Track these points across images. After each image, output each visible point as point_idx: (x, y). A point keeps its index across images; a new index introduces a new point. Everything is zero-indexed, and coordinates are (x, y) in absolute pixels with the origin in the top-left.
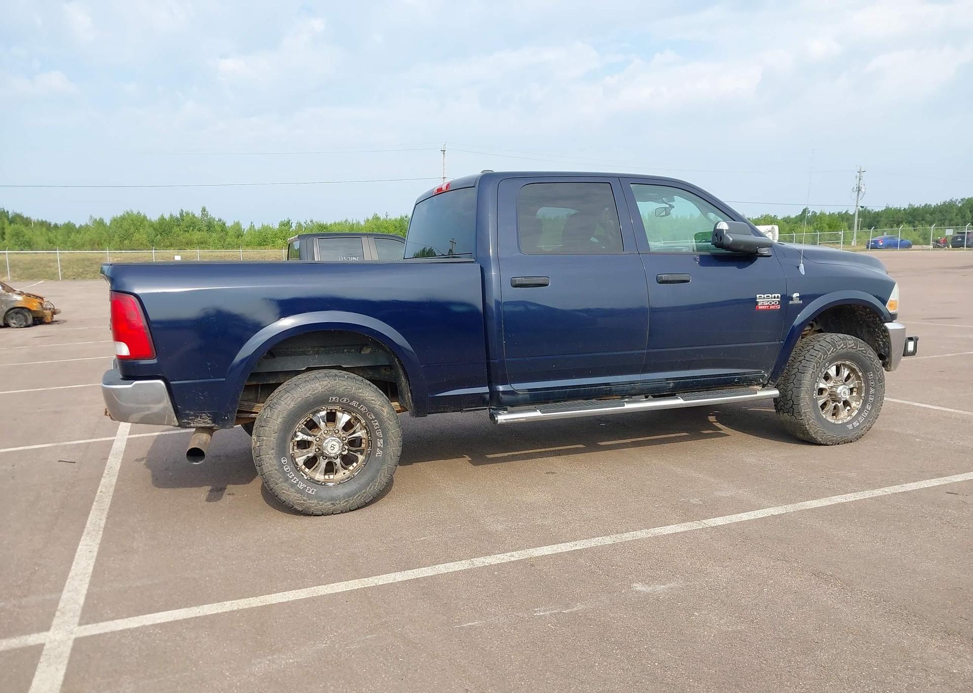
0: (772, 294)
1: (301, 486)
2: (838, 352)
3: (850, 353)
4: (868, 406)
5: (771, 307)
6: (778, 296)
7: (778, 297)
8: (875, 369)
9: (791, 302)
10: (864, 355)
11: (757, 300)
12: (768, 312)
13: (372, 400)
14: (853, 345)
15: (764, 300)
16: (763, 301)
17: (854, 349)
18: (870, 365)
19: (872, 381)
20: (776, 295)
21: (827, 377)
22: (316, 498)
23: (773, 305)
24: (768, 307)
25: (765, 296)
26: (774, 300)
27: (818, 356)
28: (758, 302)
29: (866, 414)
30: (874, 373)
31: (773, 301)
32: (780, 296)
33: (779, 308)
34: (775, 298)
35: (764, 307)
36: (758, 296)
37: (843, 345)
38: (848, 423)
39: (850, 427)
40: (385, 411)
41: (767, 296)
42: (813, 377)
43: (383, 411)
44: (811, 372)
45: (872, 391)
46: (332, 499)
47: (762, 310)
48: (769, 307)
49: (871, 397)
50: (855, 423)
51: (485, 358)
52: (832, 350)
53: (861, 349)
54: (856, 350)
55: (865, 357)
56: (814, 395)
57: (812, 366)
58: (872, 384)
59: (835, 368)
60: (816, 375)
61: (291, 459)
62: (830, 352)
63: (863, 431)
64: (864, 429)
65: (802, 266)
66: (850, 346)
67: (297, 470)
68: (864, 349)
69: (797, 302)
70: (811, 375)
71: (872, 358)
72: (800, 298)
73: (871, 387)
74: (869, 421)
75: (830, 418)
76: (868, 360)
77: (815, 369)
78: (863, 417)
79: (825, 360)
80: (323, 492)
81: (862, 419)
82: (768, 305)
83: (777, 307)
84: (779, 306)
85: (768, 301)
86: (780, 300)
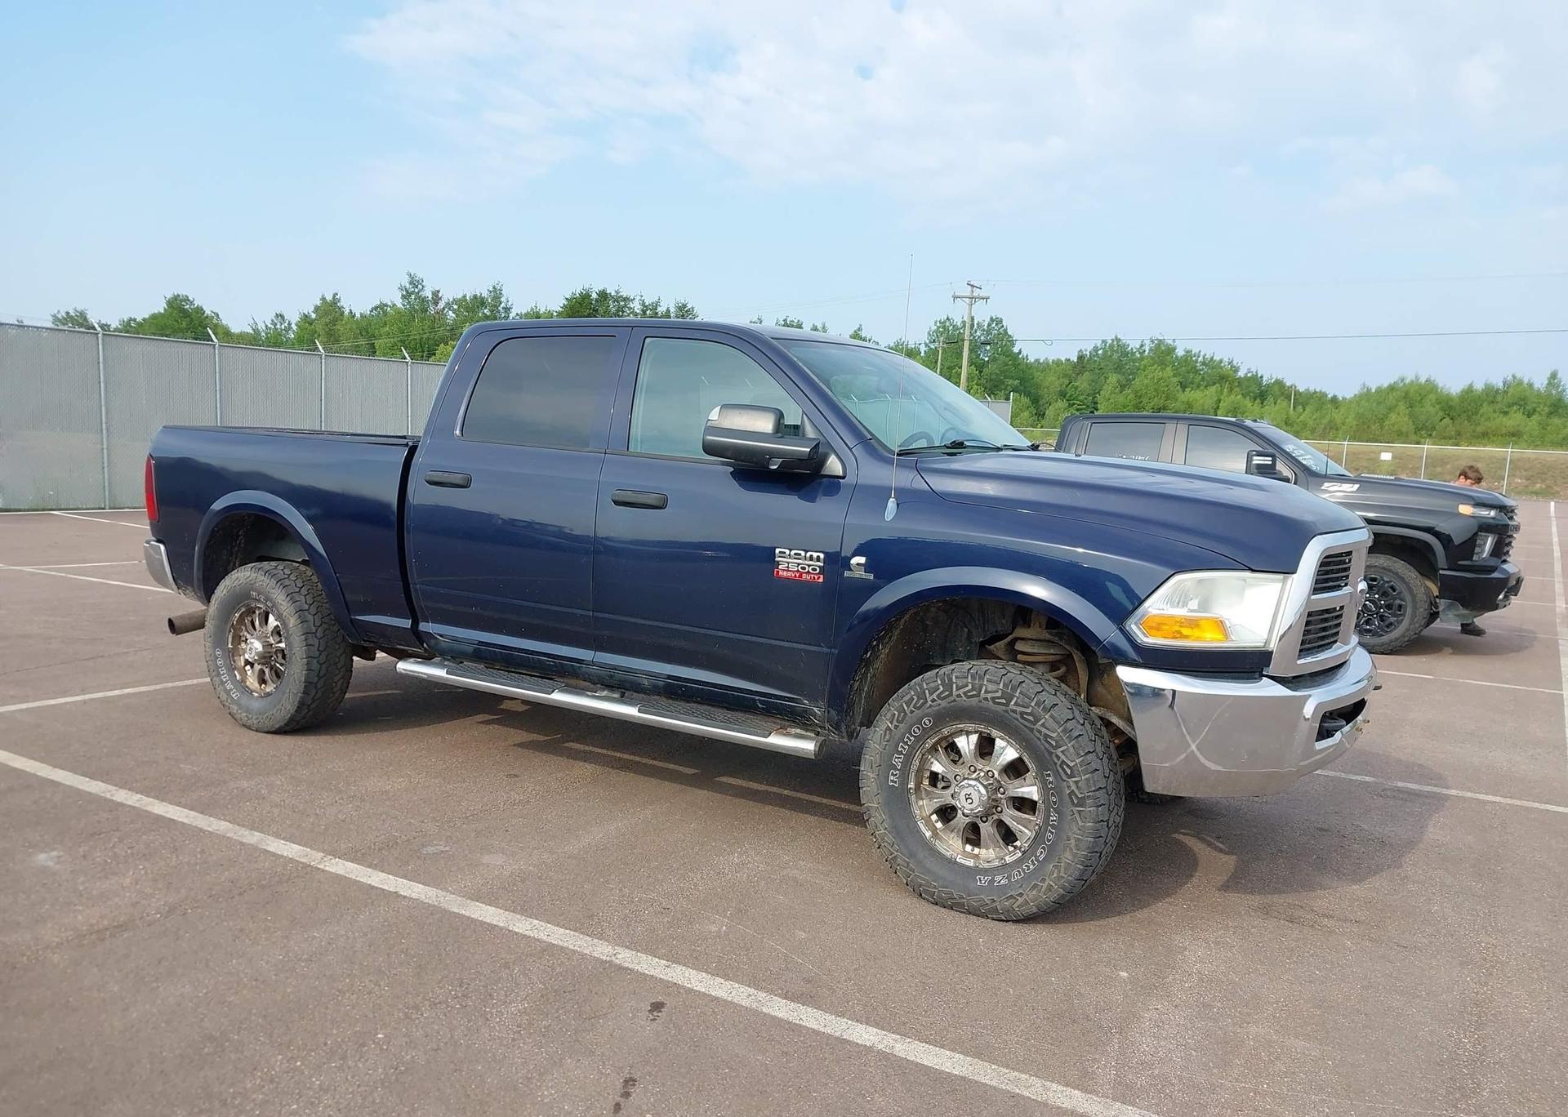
0: (806, 551)
1: (229, 686)
2: (955, 701)
3: (987, 710)
4: (1039, 851)
5: (805, 577)
6: (818, 557)
7: (818, 559)
8: (1060, 766)
9: (847, 574)
10: (1028, 725)
11: (777, 559)
12: (796, 585)
14: (999, 694)
15: (790, 560)
16: (788, 563)
17: (999, 703)
18: (1046, 754)
19: (1053, 795)
20: (815, 555)
21: (950, 750)
22: (238, 704)
23: (808, 572)
24: (797, 575)
25: (793, 552)
26: (811, 563)
27: (907, 698)
28: (778, 563)
29: (1031, 867)
30: (1057, 775)
31: (809, 566)
32: (822, 556)
33: (821, 580)
34: (811, 558)
35: (789, 574)
36: (778, 550)
37: (970, 687)
38: (985, 872)
39: (983, 881)
40: (293, 621)
41: (795, 554)
42: (887, 737)
43: (291, 620)
44: (884, 728)
45: (1053, 817)
47: (787, 578)
48: (800, 576)
49: (1050, 831)
50: (999, 878)
51: (400, 579)
52: (938, 692)
53: (1019, 709)
54: (1004, 708)
55: (1032, 730)
56: (892, 778)
57: (889, 715)
58: (1055, 803)
59: (974, 738)
60: (897, 737)
61: (227, 654)
62: (934, 696)
63: (1018, 903)
64: (1020, 900)
65: (892, 504)
66: (989, 696)
67: (232, 669)
68: (1029, 710)
69: (860, 574)
70: (886, 732)
71: (1051, 737)
72: (868, 567)
73: (1053, 808)
74: (1036, 886)
75: (952, 846)
76: (1039, 739)
77: (895, 723)
78: (1024, 871)
79: (918, 709)
80: (245, 701)
81: (1020, 875)
82: (798, 570)
83: (816, 577)
84: (822, 576)
85: (799, 564)
86: (822, 564)
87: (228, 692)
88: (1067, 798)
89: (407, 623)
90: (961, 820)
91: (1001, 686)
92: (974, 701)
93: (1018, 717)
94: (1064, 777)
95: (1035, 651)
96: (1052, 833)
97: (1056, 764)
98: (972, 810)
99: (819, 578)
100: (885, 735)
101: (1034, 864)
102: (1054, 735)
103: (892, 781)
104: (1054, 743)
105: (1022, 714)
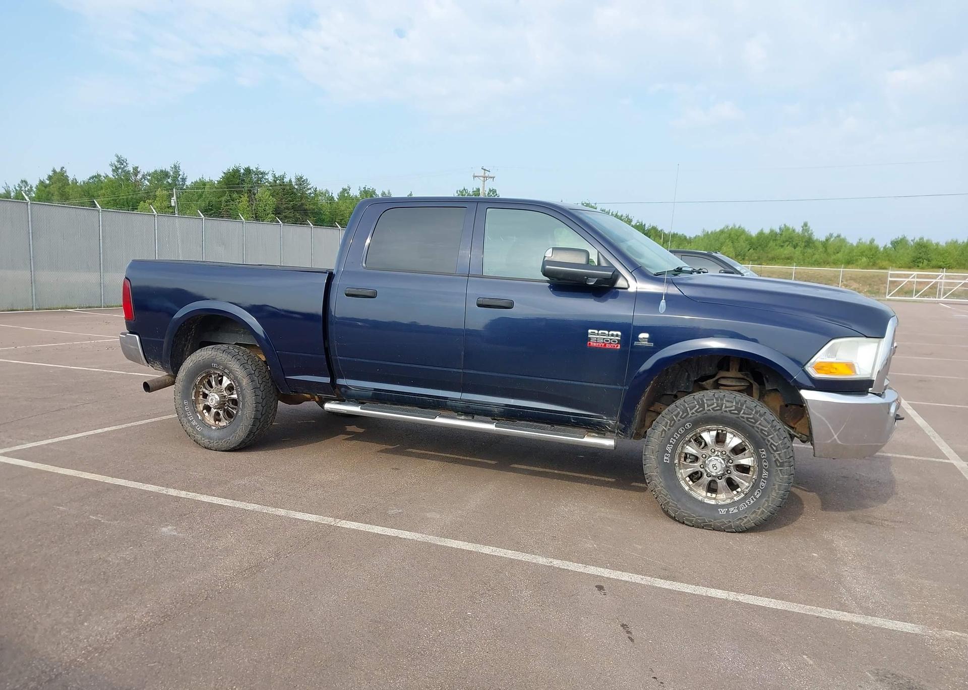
0: (609, 331)
1: (194, 423)
2: (706, 413)
3: (725, 417)
4: (756, 492)
5: (607, 346)
6: (617, 334)
8: (770, 446)
9: (636, 343)
10: (751, 424)
11: (589, 336)
12: (601, 352)
13: (236, 371)
14: (733, 408)
15: (598, 337)
17: (733, 413)
18: (762, 440)
19: (765, 462)
20: (615, 333)
21: (699, 441)
22: (201, 434)
23: (610, 343)
24: (603, 345)
25: (600, 332)
26: (613, 338)
27: (675, 413)
28: (590, 339)
29: (752, 502)
30: (768, 451)
31: (611, 339)
32: (620, 334)
33: (619, 347)
34: (612, 335)
35: (598, 344)
36: (590, 331)
37: (715, 405)
38: (723, 506)
39: (723, 511)
40: (245, 381)
41: (602, 333)
42: (663, 435)
43: (243, 380)
44: (661, 430)
45: (765, 474)
46: (209, 438)
47: (596, 347)
48: (605, 345)
49: (763, 482)
50: (732, 509)
51: (324, 353)
52: (695, 409)
53: (745, 416)
54: (736, 416)
55: (753, 427)
56: (665, 458)
57: (664, 423)
58: (766, 466)
59: (714, 433)
60: (669, 436)
61: (192, 403)
62: (693, 411)
63: (744, 522)
64: (745, 520)
65: (663, 303)
66: (727, 409)
67: (195, 412)
68: (751, 416)
69: (646, 343)
70: (662, 432)
71: (765, 431)
72: (649, 340)
73: (765, 469)
74: (755, 511)
75: (701, 494)
76: (758, 432)
77: (668, 427)
78: (747, 504)
79: (683, 418)
80: (206, 432)
81: (745, 506)
82: (603, 342)
83: (616, 346)
84: (619, 345)
85: (604, 339)
86: (620, 338)
87: (193, 427)
88: (773, 464)
89: (327, 380)
90: (706, 479)
91: (734, 404)
92: (718, 413)
93: (745, 420)
94: (772, 452)
95: (734, 384)
96: (764, 482)
97: (767, 445)
98: (716, 473)
99: (617, 346)
100: (662, 434)
101: (753, 500)
102: (766, 429)
103: (666, 460)
104: (766, 433)
105: (747, 418)
